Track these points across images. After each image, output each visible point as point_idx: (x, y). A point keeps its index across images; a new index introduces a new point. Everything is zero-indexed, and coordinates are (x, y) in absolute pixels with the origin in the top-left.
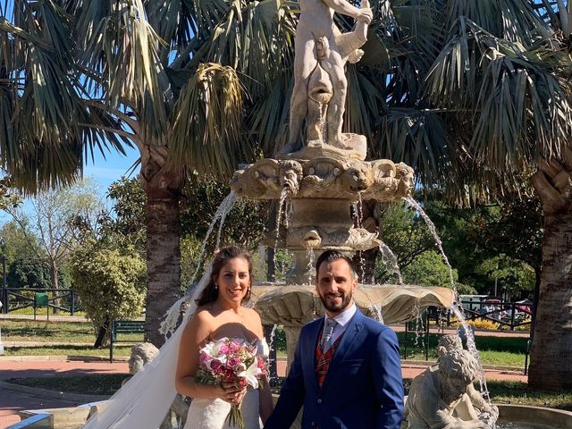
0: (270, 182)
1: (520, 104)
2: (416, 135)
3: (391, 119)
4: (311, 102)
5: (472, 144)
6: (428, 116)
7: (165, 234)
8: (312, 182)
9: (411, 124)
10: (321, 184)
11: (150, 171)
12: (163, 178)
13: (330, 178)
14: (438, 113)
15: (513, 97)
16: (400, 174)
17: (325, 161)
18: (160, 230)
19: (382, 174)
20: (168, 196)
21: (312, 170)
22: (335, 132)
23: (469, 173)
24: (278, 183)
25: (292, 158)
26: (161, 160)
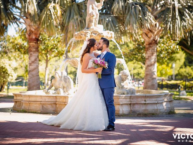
0: (83, 36)
1: (138, 14)
2: (109, 23)
3: (102, 18)
4: (91, 18)
5: (124, 25)
6: (112, 17)
7: (34, 52)
8: (93, 36)
9: (107, 19)
10: (95, 36)
11: (30, 33)
12: (34, 35)
13: (97, 35)
14: (115, 16)
15: (136, 13)
16: (111, 34)
17: (95, 31)
18: (33, 51)
19: (107, 34)
20: (35, 40)
21: (93, 33)
22: (96, 25)
23: (124, 33)
24: (85, 36)
25: (87, 30)
26: (33, 30)
